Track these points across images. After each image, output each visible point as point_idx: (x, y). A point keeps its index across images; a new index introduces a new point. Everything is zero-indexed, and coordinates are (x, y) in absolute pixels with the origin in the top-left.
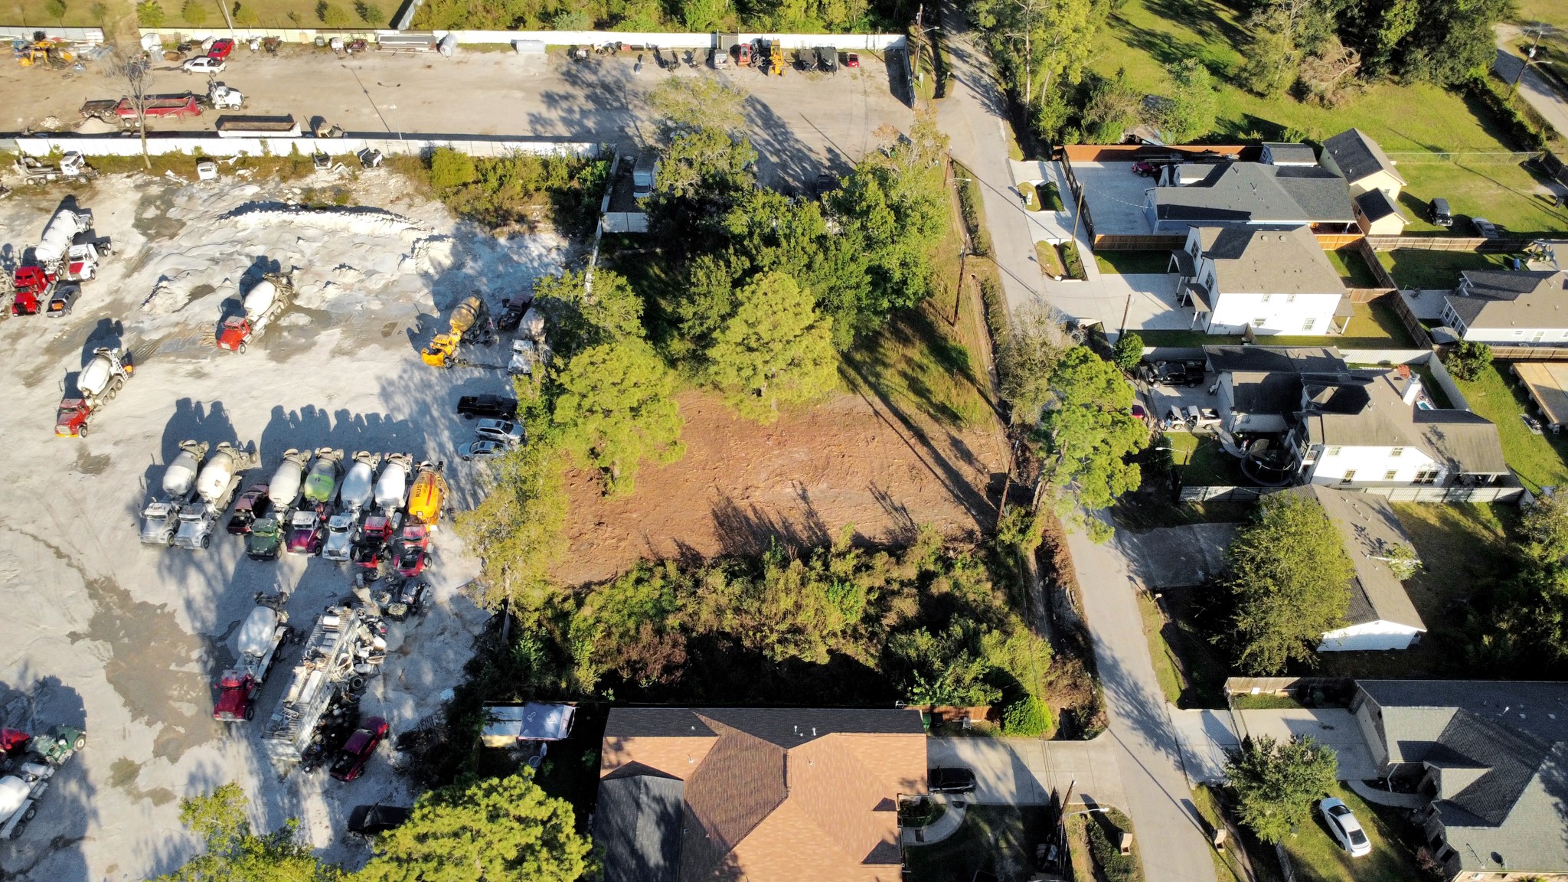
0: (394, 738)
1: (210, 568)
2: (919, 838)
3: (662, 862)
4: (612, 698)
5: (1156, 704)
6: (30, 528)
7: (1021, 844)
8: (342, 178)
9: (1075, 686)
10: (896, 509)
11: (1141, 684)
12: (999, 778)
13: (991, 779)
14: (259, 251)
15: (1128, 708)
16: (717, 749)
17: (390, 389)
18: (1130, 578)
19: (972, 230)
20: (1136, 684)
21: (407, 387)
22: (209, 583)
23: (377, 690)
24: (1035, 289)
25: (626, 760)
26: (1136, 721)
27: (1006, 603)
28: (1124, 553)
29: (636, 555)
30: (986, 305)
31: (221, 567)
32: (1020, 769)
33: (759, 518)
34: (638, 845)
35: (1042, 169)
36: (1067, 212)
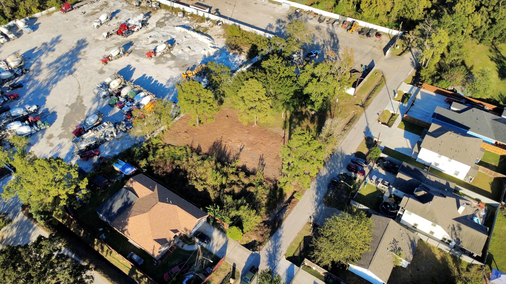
0: (99, 157)
1: (101, 103)
2: (182, 246)
3: (116, 212)
4: (144, 171)
5: (280, 254)
6: (79, 80)
7: (205, 264)
8: (209, 26)
9: (262, 235)
10: (262, 164)
11: (282, 246)
12: (217, 245)
13: (214, 245)
14: (174, 37)
15: (271, 250)
16: (151, 195)
17: (171, 80)
18: (310, 217)
19: (368, 99)
20: (280, 245)
21: (175, 81)
22: (98, 107)
23: (106, 145)
24: (369, 122)
25: (131, 186)
26: (270, 254)
27: (266, 204)
28: (316, 210)
29: (187, 143)
30: (350, 122)
31: (103, 104)
32: (225, 246)
33: (224, 149)
34: (113, 205)
35: (412, 88)
36: (406, 105)
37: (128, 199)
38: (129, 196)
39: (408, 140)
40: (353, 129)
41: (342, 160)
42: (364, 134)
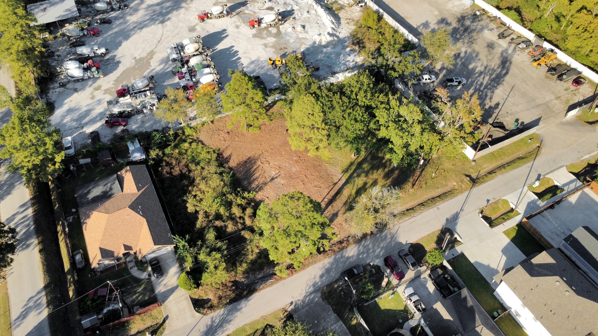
0: (125, 128)
1: (167, 66)
2: (131, 268)
3: (90, 199)
4: (150, 163)
5: (224, 331)
6: (165, 32)
7: (139, 301)
9: (220, 298)
11: (232, 322)
12: (165, 285)
13: (164, 283)
14: (295, 8)
15: (217, 321)
16: (133, 194)
17: (256, 62)
18: (292, 303)
19: (490, 173)
20: (231, 321)
21: (259, 65)
22: (161, 69)
23: (140, 117)
24: (465, 208)
25: (124, 175)
26: (211, 326)
27: (251, 260)
28: (305, 297)
29: (220, 147)
30: (439, 196)
31: (168, 68)
32: (172, 290)
33: (254, 171)
34: (92, 190)
35: (572, 182)
36: (542, 203)
37: (111, 189)
38: (113, 186)
39: (504, 258)
40: (435, 209)
41: (387, 247)
42: (445, 221)
